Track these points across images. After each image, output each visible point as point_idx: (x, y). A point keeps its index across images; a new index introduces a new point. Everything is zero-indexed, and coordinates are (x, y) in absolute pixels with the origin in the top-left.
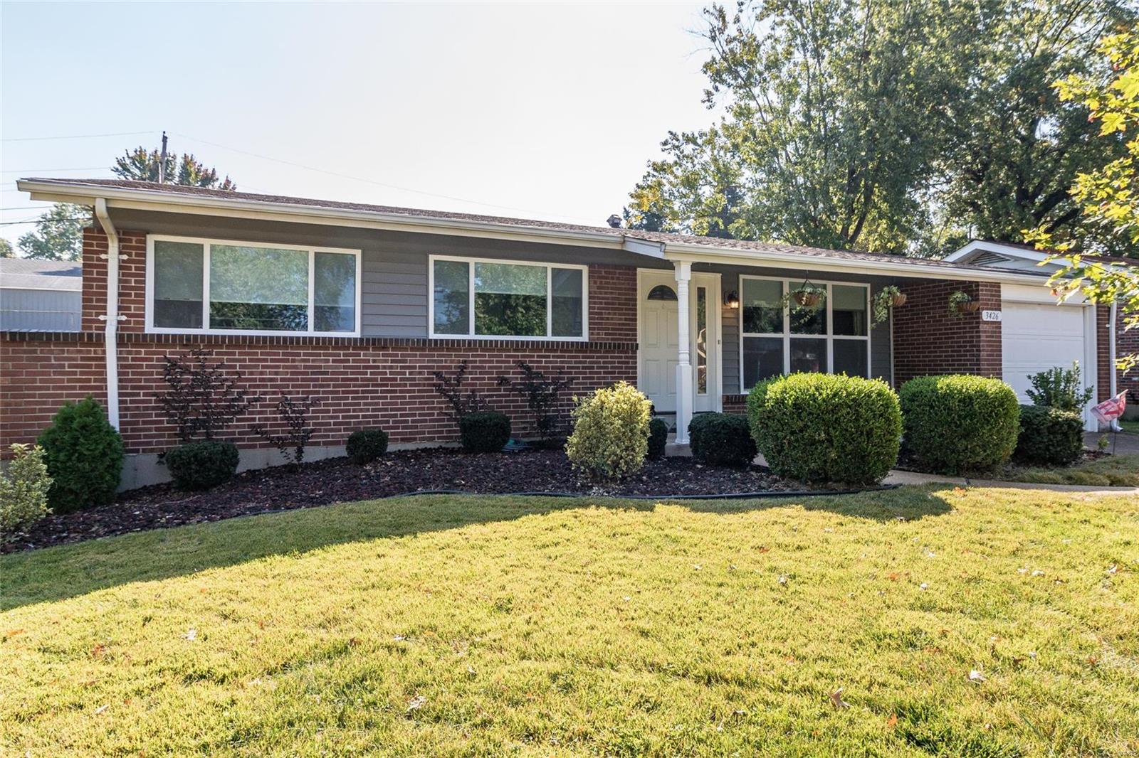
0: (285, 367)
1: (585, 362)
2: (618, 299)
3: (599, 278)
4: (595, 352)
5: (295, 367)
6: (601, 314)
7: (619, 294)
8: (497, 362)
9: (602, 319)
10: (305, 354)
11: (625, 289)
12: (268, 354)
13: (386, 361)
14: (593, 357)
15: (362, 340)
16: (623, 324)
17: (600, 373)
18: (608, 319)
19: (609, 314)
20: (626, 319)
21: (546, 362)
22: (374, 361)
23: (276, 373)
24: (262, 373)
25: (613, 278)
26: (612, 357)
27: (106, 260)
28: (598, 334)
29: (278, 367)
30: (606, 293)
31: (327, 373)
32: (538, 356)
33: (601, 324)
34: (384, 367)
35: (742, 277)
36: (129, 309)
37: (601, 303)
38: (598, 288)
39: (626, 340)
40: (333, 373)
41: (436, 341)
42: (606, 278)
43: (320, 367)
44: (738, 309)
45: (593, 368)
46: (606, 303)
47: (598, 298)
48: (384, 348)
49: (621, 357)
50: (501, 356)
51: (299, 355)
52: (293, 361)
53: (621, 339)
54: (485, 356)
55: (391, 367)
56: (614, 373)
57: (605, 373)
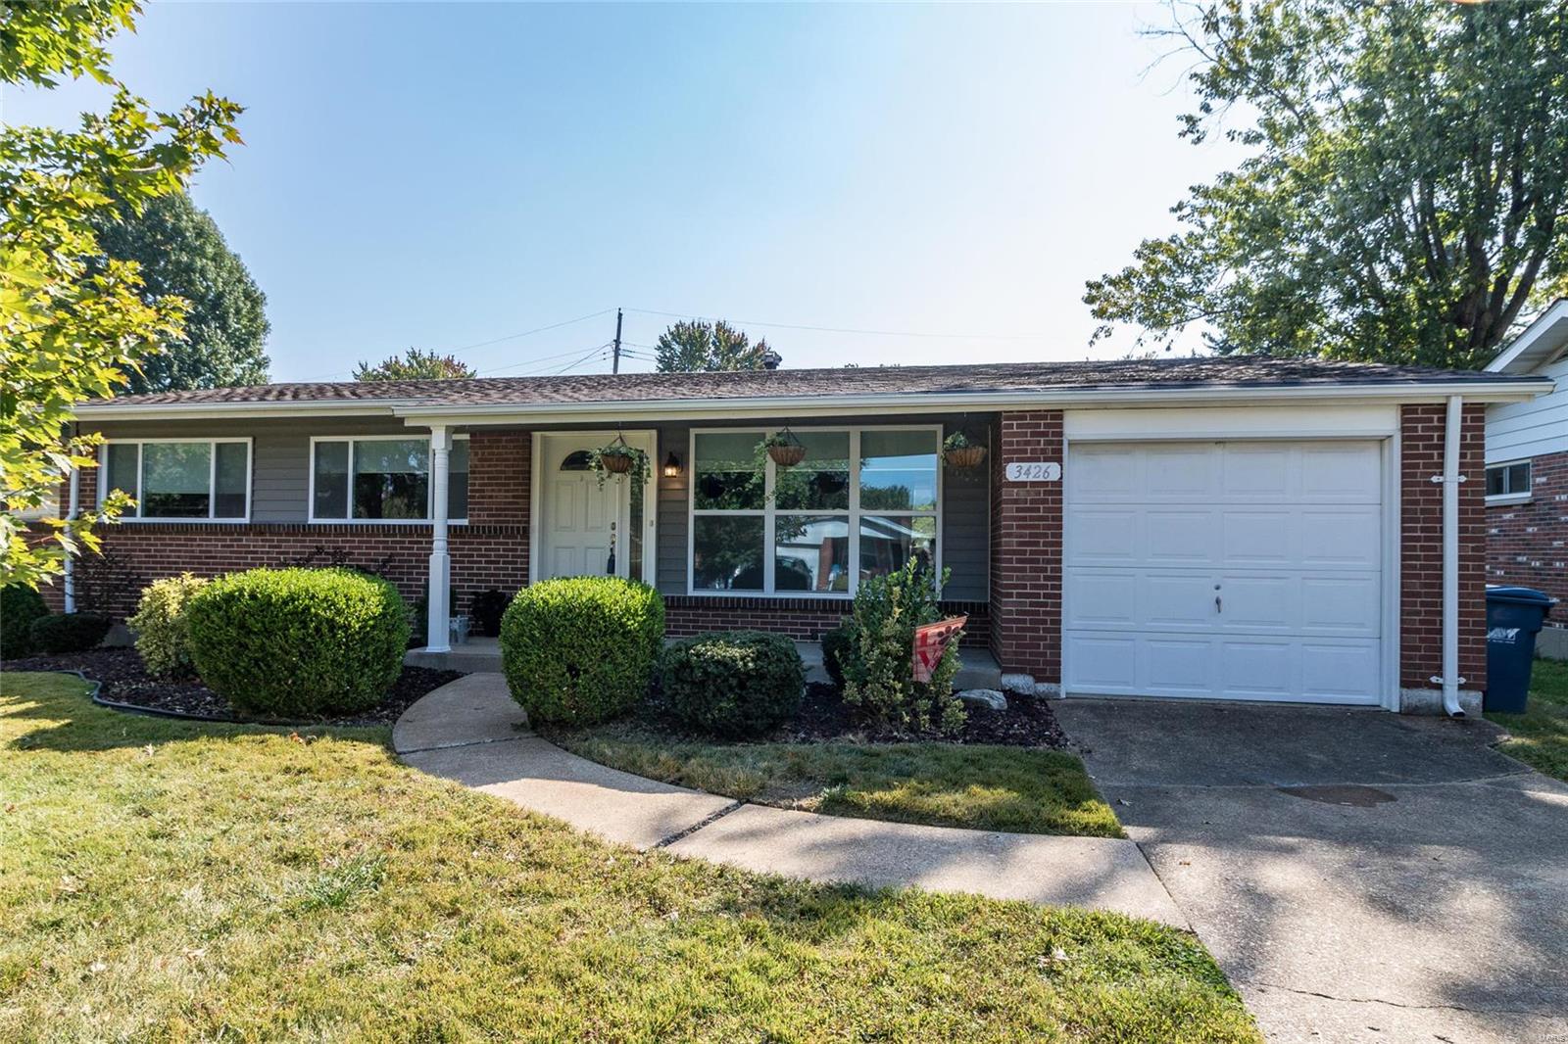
0: (186, 551)
1: (463, 549)
2: (504, 472)
3: (481, 448)
4: (476, 537)
5: (193, 551)
6: (483, 491)
7: (506, 466)
8: (367, 548)
9: (483, 497)
10: (201, 540)
11: (515, 460)
12: (173, 539)
13: (264, 546)
14: (472, 543)
15: (250, 525)
16: (510, 503)
17: (480, 562)
18: (491, 497)
19: (493, 490)
20: (514, 497)
21: (418, 549)
22: (254, 546)
23: (179, 557)
24: (169, 557)
25: (498, 448)
26: (496, 544)
28: (479, 516)
29: (180, 551)
30: (489, 466)
31: (215, 558)
32: (410, 542)
33: (483, 503)
34: (262, 552)
35: (693, 432)
36: (84, 502)
37: (483, 478)
38: (480, 460)
39: (513, 522)
40: (221, 558)
41: (315, 525)
42: (490, 447)
43: (210, 552)
44: (686, 477)
45: (472, 556)
46: (489, 478)
47: (480, 472)
48: (262, 533)
49: (507, 544)
50: (370, 542)
51: (195, 540)
52: (192, 546)
53: (508, 522)
54: (354, 541)
55: (268, 553)
56: (498, 562)
57: (486, 562)
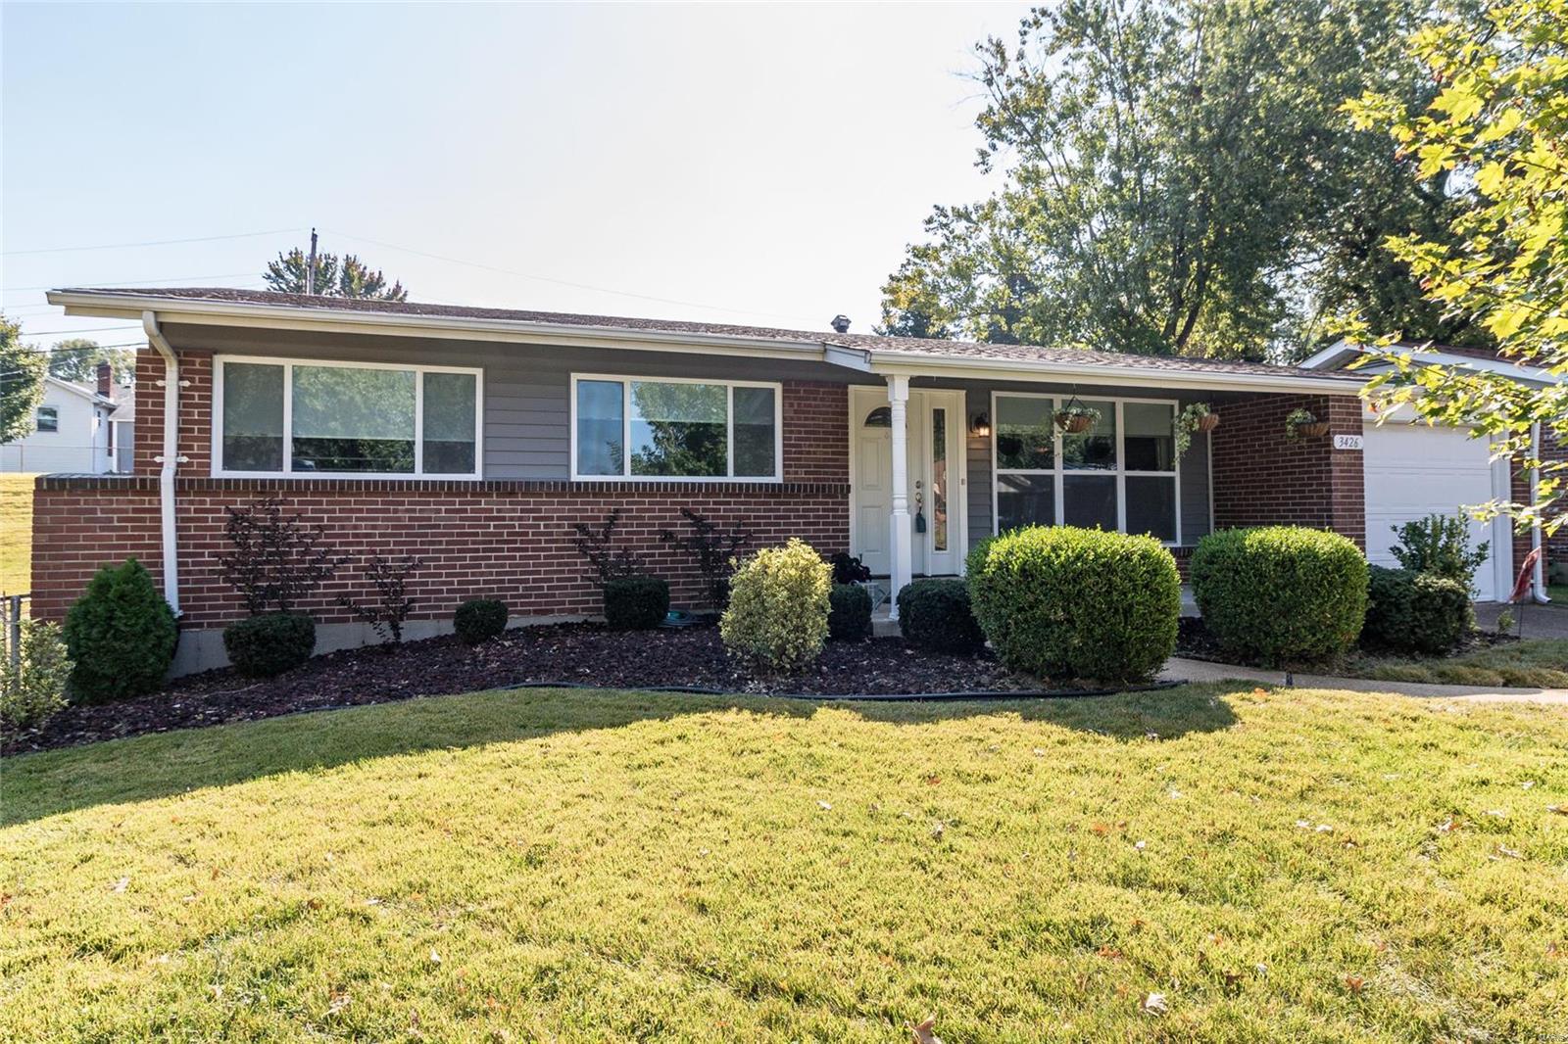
0: (384, 519)
1: (778, 510)
2: (823, 426)
3: (796, 398)
4: (792, 496)
5: (399, 519)
6: (800, 446)
7: (824, 420)
8: (660, 510)
9: (801, 453)
10: (410, 503)
11: (834, 413)
12: (363, 503)
13: (514, 511)
14: (789, 503)
15: (482, 483)
16: (830, 460)
17: (798, 524)
18: (809, 453)
19: (810, 446)
20: (833, 453)
21: (725, 510)
22: (499, 511)
23: (374, 527)
24: (355, 527)
25: (815, 399)
26: (815, 503)
27: (164, 388)
28: (796, 473)
29: (377, 519)
30: (806, 419)
31: (438, 527)
32: (715, 503)
33: (799, 459)
34: (512, 519)
35: (995, 394)
36: (191, 447)
37: (800, 432)
38: (796, 412)
39: (833, 480)
40: (445, 527)
41: (579, 484)
42: (808, 399)
43: (430, 519)
44: (989, 437)
45: (789, 517)
46: (806, 432)
47: (796, 425)
48: (512, 494)
49: (827, 503)
50: (666, 503)
51: (402, 503)
52: (396, 511)
53: (828, 480)
54: (644, 503)
55: (520, 519)
56: (818, 524)
57: (805, 524)
